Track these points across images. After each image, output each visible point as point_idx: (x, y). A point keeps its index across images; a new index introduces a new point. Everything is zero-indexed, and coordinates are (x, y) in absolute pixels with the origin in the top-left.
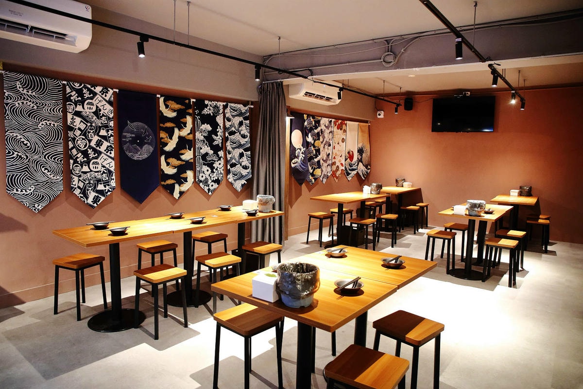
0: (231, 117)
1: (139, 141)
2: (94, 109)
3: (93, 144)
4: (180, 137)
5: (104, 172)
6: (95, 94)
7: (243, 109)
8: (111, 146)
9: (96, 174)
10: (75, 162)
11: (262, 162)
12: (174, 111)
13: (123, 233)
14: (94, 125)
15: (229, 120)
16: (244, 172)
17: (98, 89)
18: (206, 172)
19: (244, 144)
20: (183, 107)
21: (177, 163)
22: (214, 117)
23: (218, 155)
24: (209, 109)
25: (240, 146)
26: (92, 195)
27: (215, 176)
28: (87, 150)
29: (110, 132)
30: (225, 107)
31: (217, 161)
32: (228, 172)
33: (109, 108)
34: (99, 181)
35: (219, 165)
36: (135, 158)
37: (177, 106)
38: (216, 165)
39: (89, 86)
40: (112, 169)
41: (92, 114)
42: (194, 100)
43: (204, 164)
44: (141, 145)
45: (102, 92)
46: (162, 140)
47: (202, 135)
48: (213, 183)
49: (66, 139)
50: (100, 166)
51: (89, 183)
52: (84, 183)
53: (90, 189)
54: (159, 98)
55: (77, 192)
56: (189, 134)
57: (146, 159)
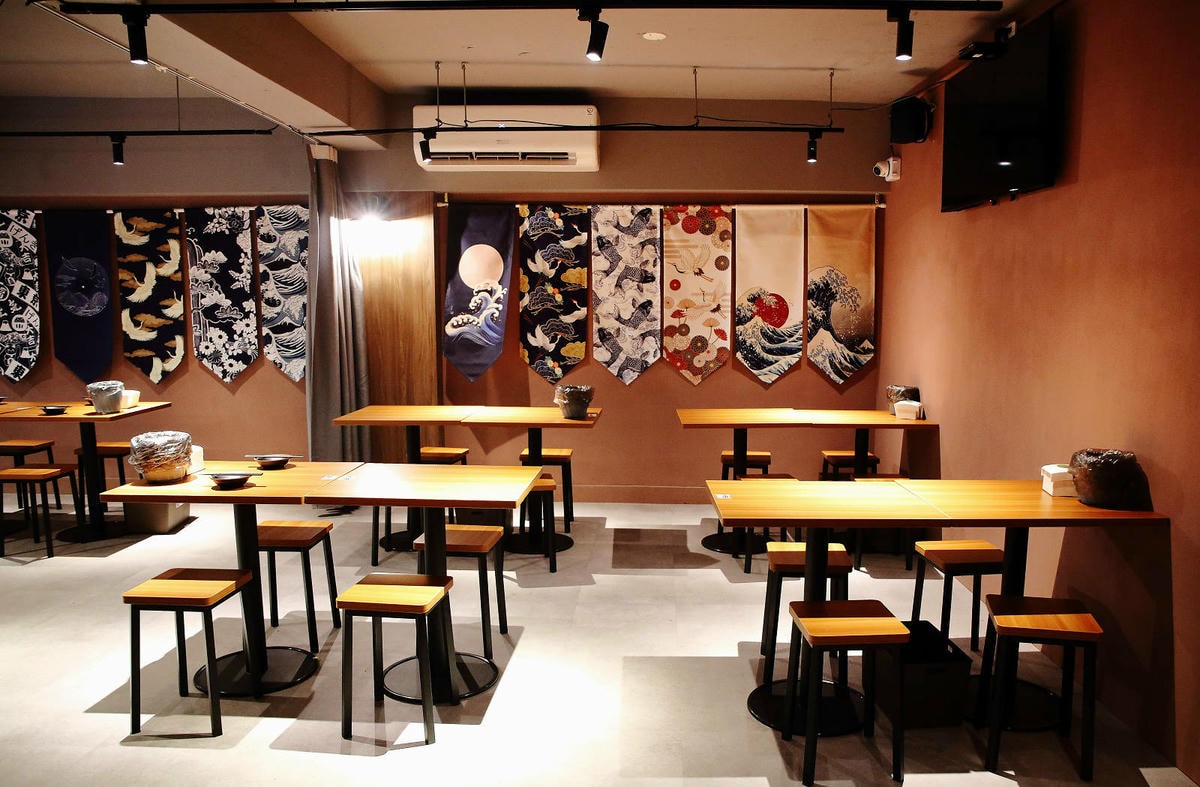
0: (273, 233)
1: (85, 286)
2: (11, 244)
3: (15, 293)
4: (159, 278)
5: (30, 334)
6: (8, 221)
7: (303, 213)
8: (36, 296)
9: (21, 335)
12: (143, 233)
14: (12, 265)
15: (268, 239)
17: (13, 214)
18: (216, 339)
20: (161, 226)
21: (157, 322)
22: (234, 235)
23: (242, 309)
24: (219, 223)
26: (12, 364)
27: (237, 349)
28: (7, 302)
29: (36, 275)
30: (257, 215)
31: (241, 320)
32: (264, 341)
33: (32, 239)
34: (23, 345)
35: (246, 328)
36: (81, 314)
37: (150, 225)
38: (238, 327)
40: (38, 329)
41: (9, 251)
42: (182, 211)
43: (211, 325)
44: (89, 292)
45: (19, 217)
46: (124, 284)
47: (206, 272)
48: (232, 361)
50: (25, 324)
51: (11, 348)
52: (3, 348)
53: (12, 356)
54: (112, 215)
56: (176, 272)
57: (97, 316)
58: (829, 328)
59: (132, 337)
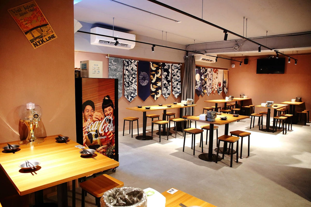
0: (174, 69)
1: (144, 79)
2: (131, 68)
3: (130, 80)
4: (157, 77)
5: (133, 90)
6: (132, 63)
7: (178, 66)
8: (136, 81)
9: (131, 90)
10: (126, 86)
11: (185, 87)
12: (155, 68)
13: (149, 109)
14: (131, 73)
15: (173, 70)
16: (178, 91)
17: (133, 61)
18: (165, 90)
19: (178, 80)
20: (158, 66)
21: (156, 87)
22: (168, 69)
23: (169, 84)
24: (167, 66)
25: (177, 80)
26: (130, 97)
27: (168, 92)
28: (129, 82)
29: (136, 76)
30: (172, 65)
31: (169, 86)
32: (173, 91)
33: (136, 67)
34: (132, 93)
35: (170, 88)
36: (143, 85)
37: (156, 66)
38: (168, 88)
39: (130, 60)
40: (136, 89)
41: (131, 70)
42: (162, 63)
43: (165, 87)
44: (145, 80)
45: (134, 62)
46: (151, 79)
47: (164, 76)
48: (167, 95)
49: (124, 78)
50: (132, 88)
51: (129, 94)
54: (150, 63)
55: (126, 96)
56: (160, 76)
57: (146, 85)
58: (225, 87)
59: (152, 90)
